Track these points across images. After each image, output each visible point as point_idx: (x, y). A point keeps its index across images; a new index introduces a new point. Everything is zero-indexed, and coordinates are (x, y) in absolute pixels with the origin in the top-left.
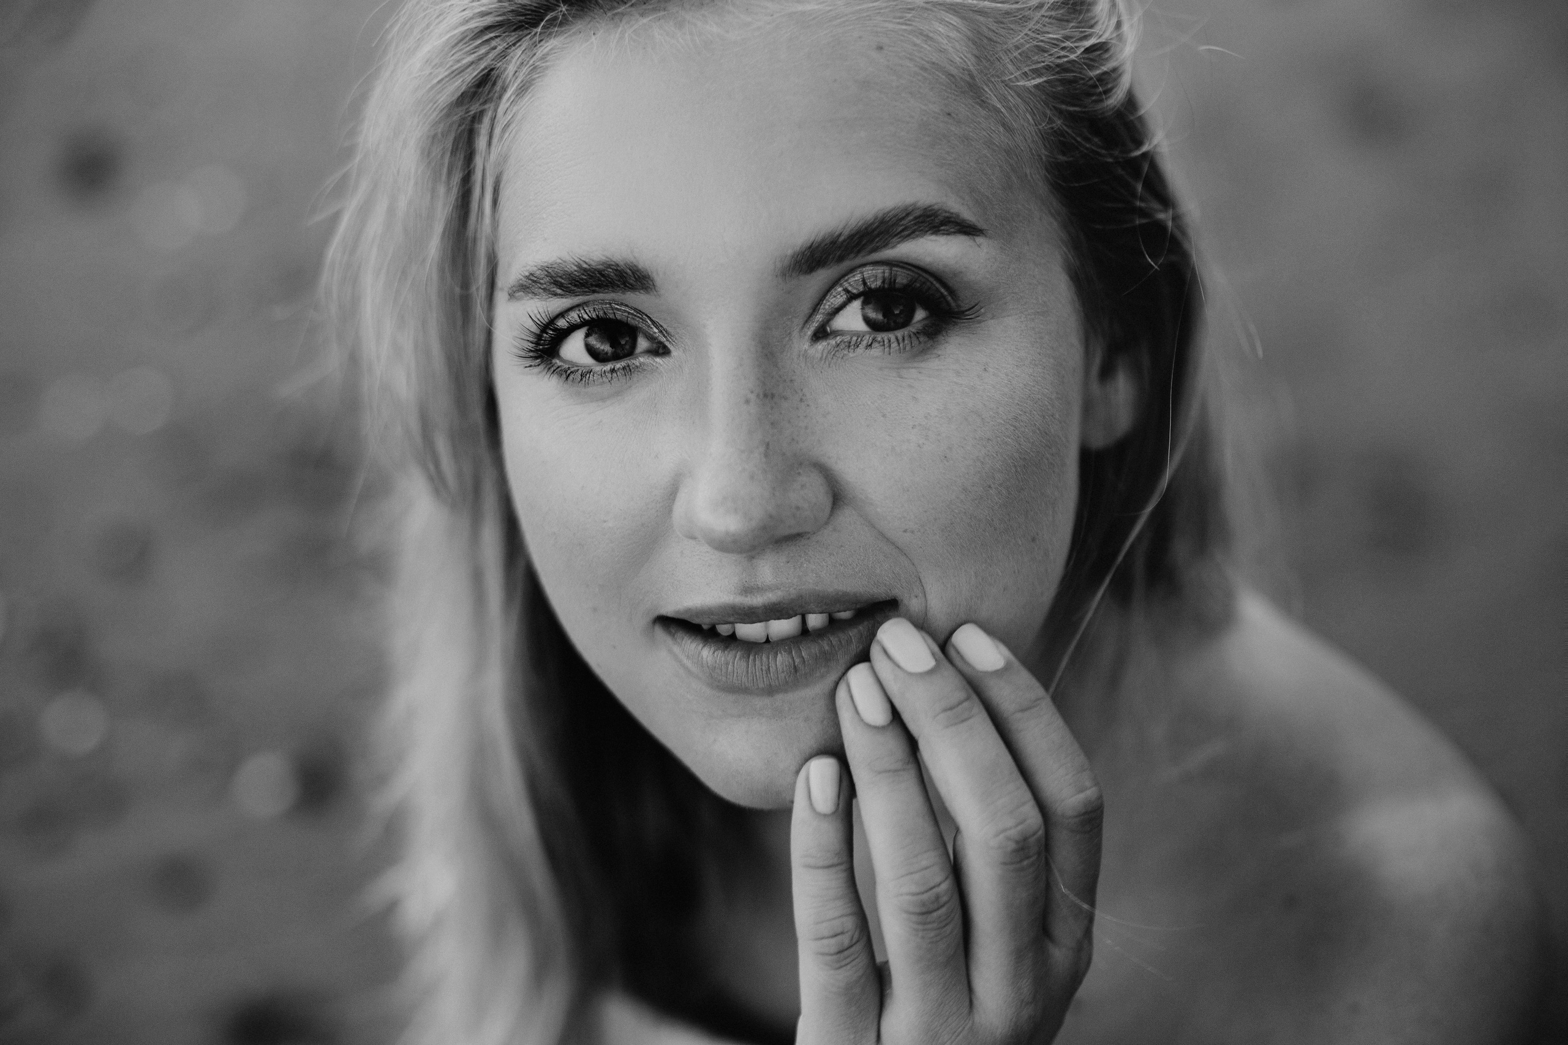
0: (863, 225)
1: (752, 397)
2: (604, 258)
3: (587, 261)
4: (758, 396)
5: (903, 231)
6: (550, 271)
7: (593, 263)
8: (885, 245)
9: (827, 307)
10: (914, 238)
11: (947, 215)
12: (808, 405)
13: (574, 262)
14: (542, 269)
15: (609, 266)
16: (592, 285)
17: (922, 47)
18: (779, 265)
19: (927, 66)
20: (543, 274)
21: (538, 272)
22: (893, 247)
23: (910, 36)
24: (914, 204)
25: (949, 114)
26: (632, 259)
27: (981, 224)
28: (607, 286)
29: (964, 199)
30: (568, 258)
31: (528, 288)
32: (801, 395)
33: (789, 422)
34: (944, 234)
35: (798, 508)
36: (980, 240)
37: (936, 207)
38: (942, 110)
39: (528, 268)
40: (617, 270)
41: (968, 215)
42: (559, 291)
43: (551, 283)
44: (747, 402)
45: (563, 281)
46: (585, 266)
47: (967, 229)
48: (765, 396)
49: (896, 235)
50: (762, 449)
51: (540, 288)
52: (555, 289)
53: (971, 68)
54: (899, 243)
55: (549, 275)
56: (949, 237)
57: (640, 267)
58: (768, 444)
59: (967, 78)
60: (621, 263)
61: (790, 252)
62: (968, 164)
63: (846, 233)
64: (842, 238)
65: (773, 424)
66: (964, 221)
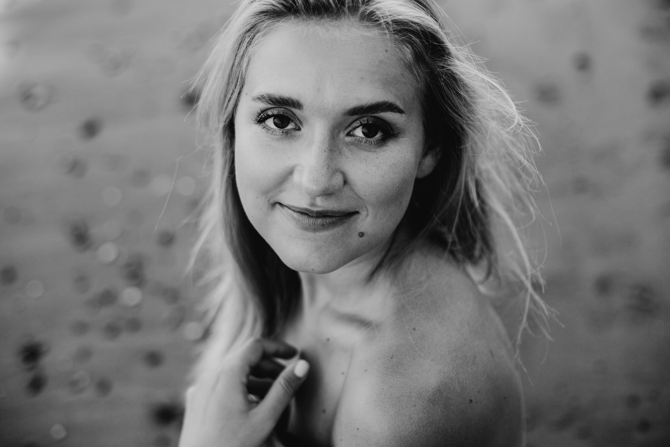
0: (372, 105)
1: (327, 150)
2: (289, 96)
3: (283, 96)
4: (328, 150)
5: (382, 109)
6: (269, 96)
7: (284, 97)
8: (376, 112)
9: (353, 126)
10: (385, 112)
11: (396, 106)
12: (342, 155)
13: (279, 95)
14: (267, 95)
15: (290, 99)
16: (283, 104)
17: (398, 53)
18: (344, 112)
19: (398, 59)
20: (266, 96)
21: (266, 95)
22: (378, 113)
23: (396, 49)
24: (387, 102)
25: (402, 75)
26: (298, 99)
27: (404, 110)
28: (287, 105)
29: (401, 102)
30: (276, 93)
31: (261, 99)
32: (340, 151)
33: (336, 159)
34: (394, 112)
35: (334, 186)
36: (403, 115)
37: (393, 103)
38: (400, 73)
39: (262, 93)
40: (292, 101)
41: (401, 107)
42: (271, 103)
43: (269, 100)
44: (325, 151)
45: (273, 100)
46: (282, 97)
47: (400, 111)
48: (331, 150)
49: (380, 110)
50: (327, 167)
51: (265, 100)
52: (270, 102)
53: (411, 62)
54: (380, 112)
55: (269, 97)
56: (395, 113)
57: (300, 102)
58: (329, 165)
59: (409, 64)
60: (294, 99)
61: (348, 108)
62: (405, 91)
63: (366, 106)
64: (364, 108)
65: (331, 159)
66: (400, 109)
